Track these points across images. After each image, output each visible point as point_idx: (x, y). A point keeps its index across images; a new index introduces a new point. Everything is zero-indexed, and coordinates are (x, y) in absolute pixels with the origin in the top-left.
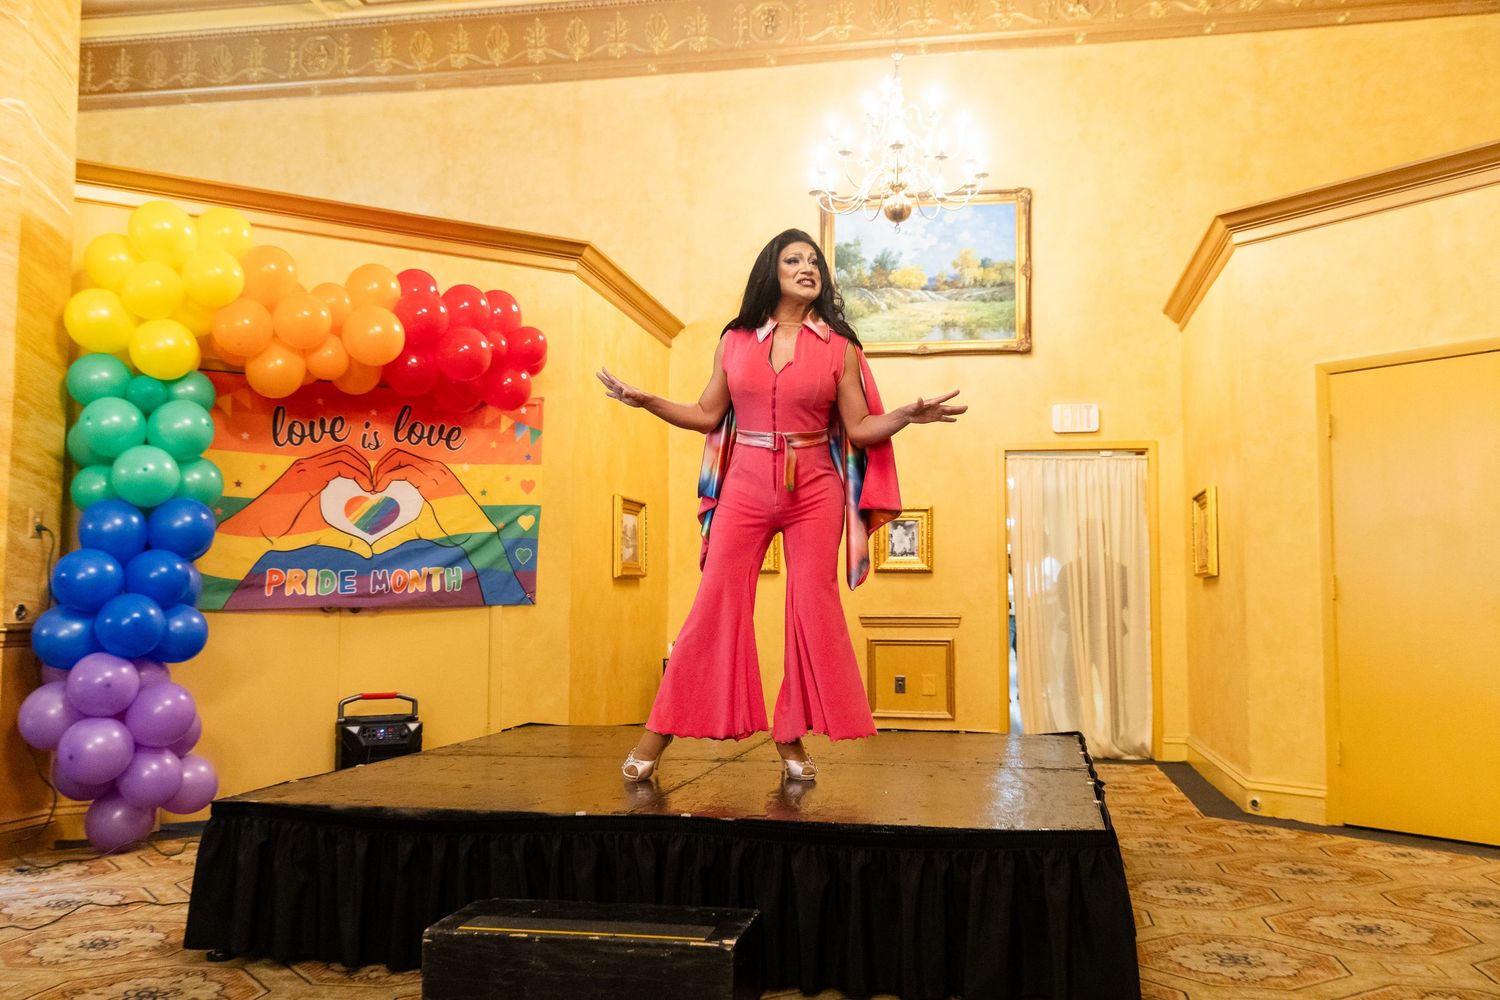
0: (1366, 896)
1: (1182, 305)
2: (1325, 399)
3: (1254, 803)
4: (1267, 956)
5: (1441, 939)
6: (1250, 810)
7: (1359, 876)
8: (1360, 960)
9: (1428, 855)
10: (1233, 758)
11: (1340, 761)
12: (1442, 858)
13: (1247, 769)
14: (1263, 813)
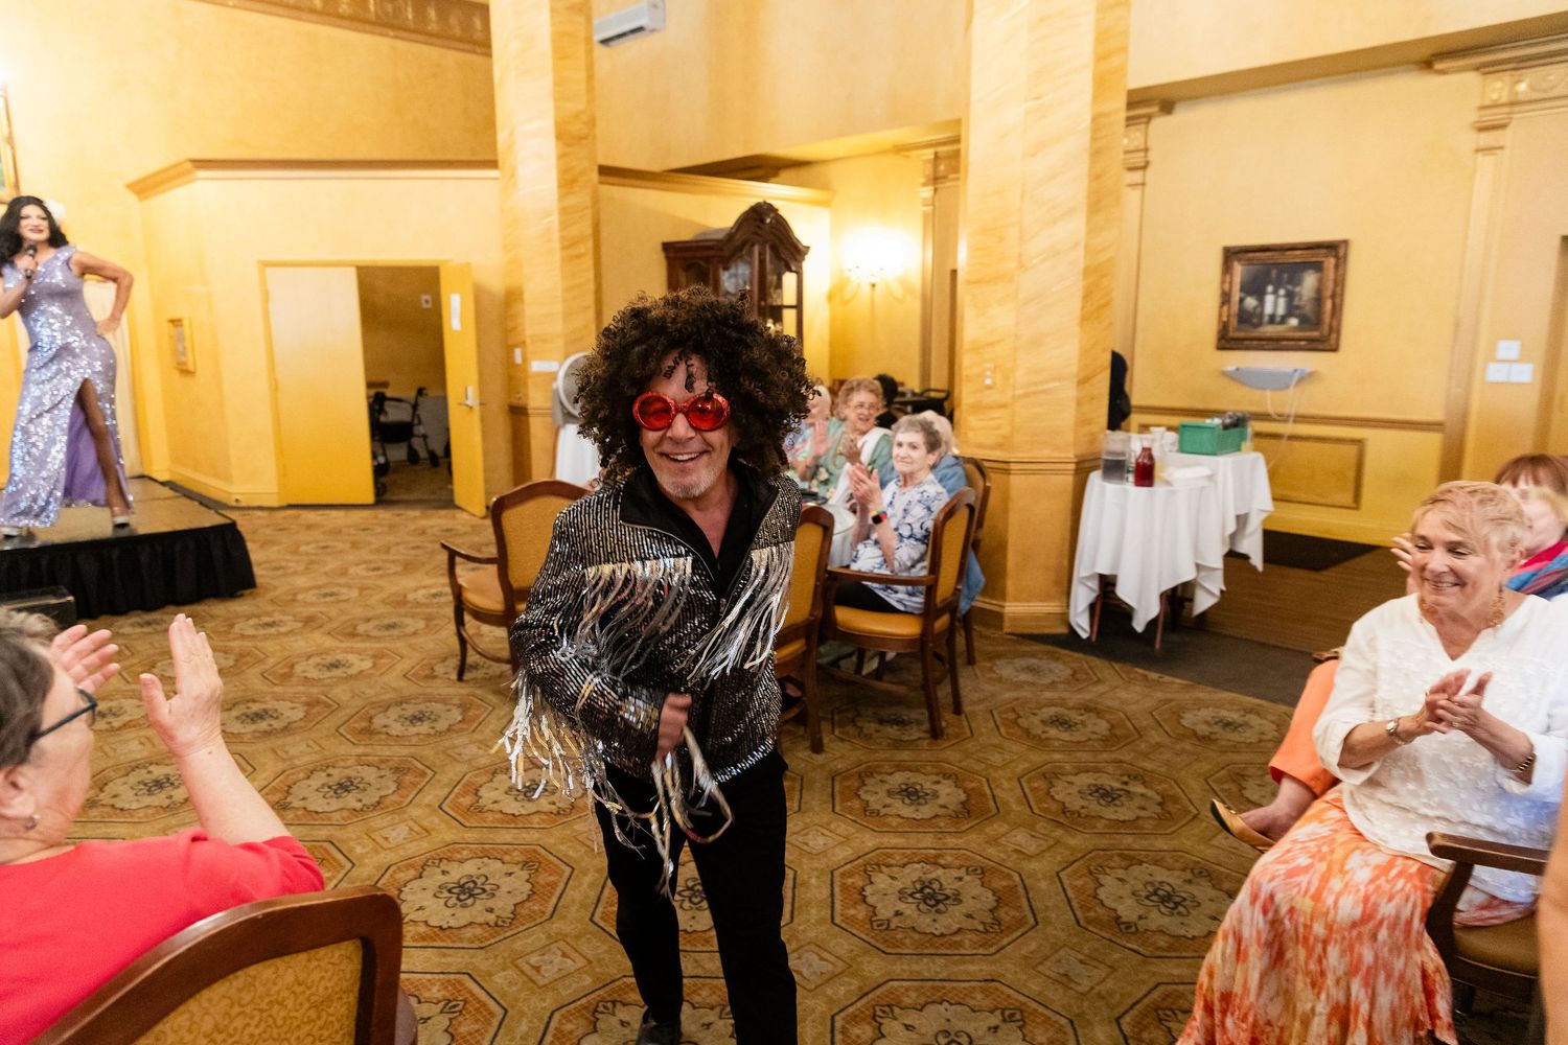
0: (317, 534)
1: (144, 188)
2: (263, 281)
3: (237, 500)
4: (290, 564)
5: (355, 545)
6: (234, 504)
7: (309, 527)
8: (329, 559)
9: (334, 513)
10: (216, 476)
11: (284, 474)
12: (340, 513)
13: (229, 479)
14: (243, 504)
